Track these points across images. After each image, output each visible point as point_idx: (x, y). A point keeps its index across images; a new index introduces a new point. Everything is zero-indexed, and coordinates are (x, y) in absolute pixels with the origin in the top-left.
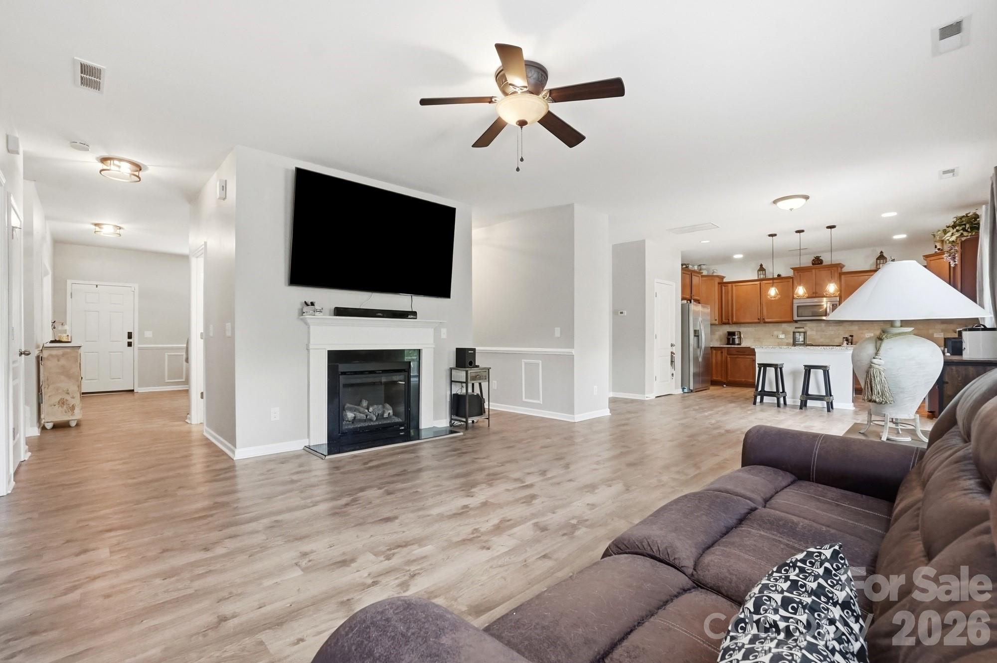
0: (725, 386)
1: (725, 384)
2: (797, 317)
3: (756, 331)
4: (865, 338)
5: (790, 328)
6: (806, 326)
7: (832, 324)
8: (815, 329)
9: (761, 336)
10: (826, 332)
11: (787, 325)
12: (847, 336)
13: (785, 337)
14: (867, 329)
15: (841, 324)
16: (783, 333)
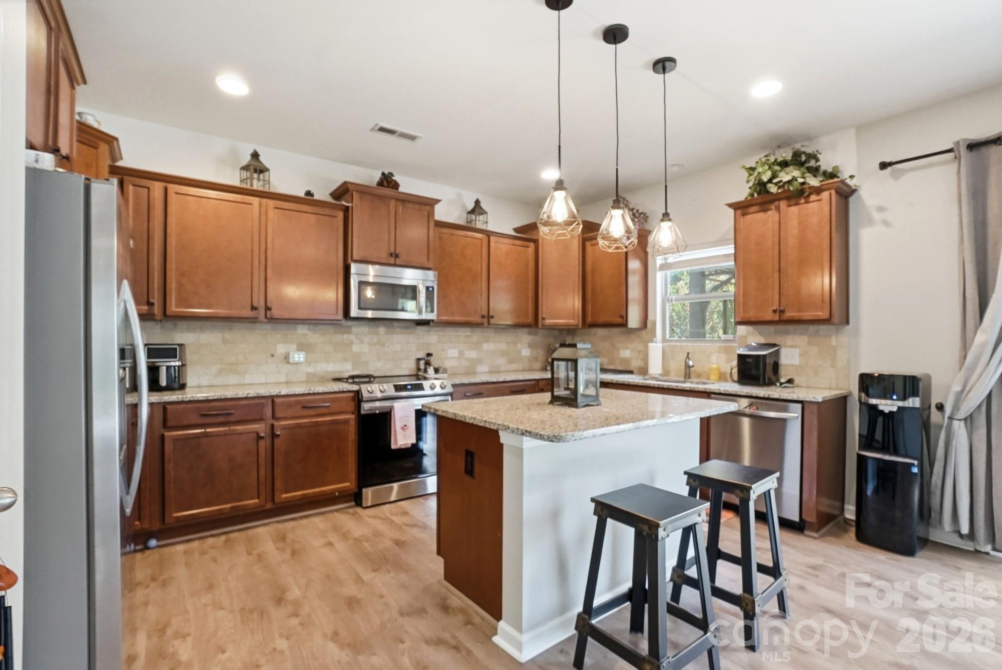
0: (153, 543)
1: (151, 535)
2: (360, 308)
3: (225, 341)
4: (448, 358)
5: (317, 336)
6: (349, 332)
7: (398, 330)
8: (366, 339)
9: (241, 358)
10: (388, 346)
11: (309, 329)
12: (421, 355)
13: (306, 358)
14: (450, 342)
15: (412, 330)
16: (301, 348)
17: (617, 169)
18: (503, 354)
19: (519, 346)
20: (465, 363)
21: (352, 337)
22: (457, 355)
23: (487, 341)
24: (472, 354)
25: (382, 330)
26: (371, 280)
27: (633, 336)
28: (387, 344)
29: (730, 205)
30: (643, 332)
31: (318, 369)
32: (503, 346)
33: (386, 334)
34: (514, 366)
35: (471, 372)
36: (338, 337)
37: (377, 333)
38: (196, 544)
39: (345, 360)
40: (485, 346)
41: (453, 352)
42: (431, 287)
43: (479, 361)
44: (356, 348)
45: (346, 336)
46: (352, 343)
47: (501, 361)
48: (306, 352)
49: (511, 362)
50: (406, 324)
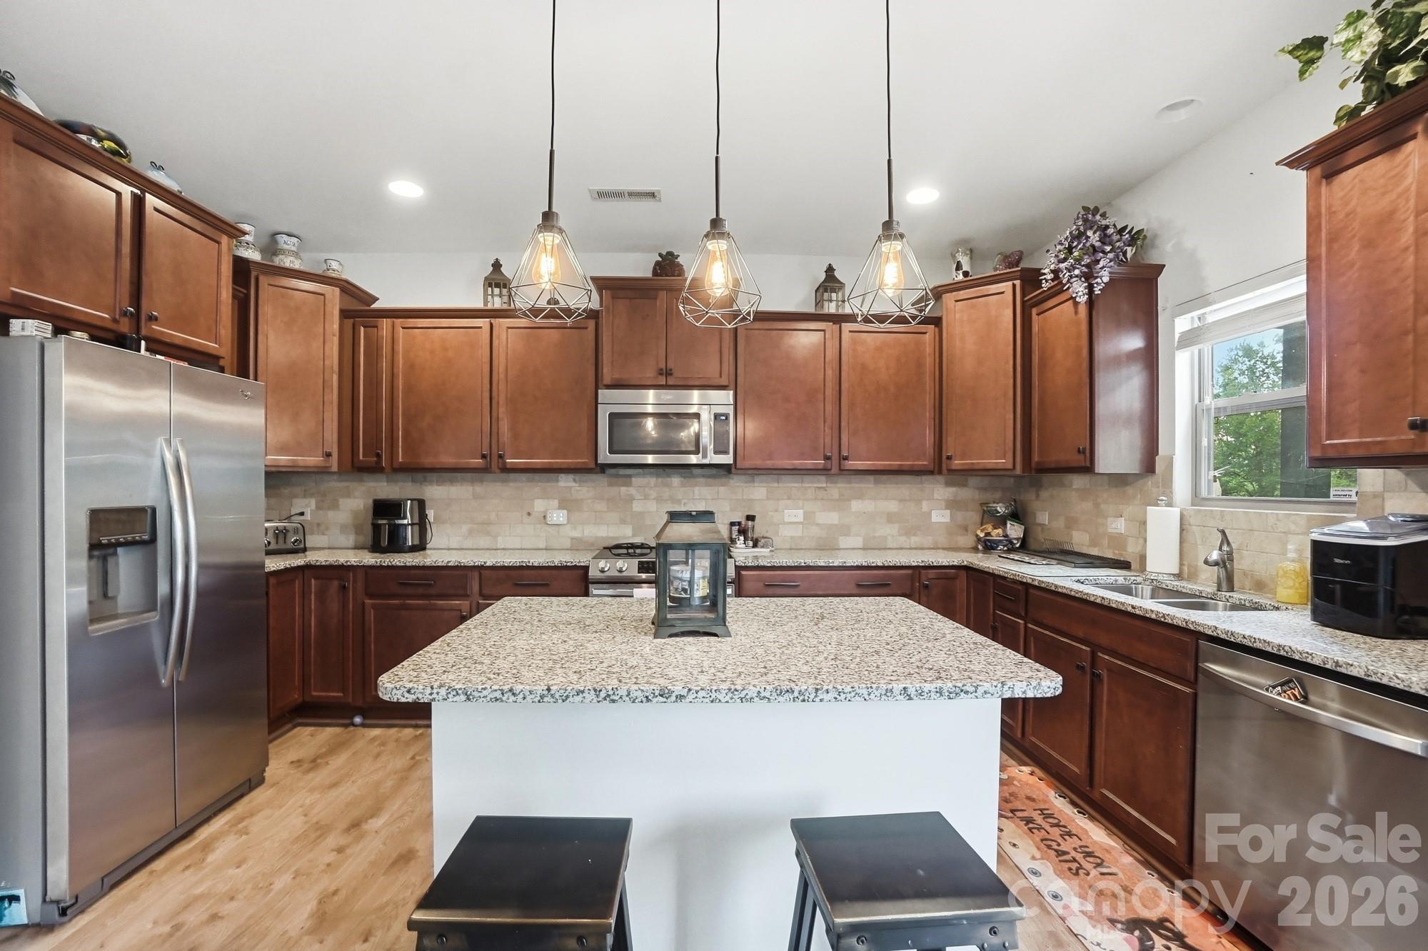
0: (357, 720)
2: (611, 451)
3: (476, 497)
4: (784, 523)
5: (585, 489)
6: (629, 485)
7: (702, 480)
8: (653, 494)
9: (493, 516)
10: (685, 504)
11: (575, 481)
12: (739, 517)
13: (569, 519)
14: (789, 499)
15: (724, 480)
16: (564, 504)
17: (717, 158)
18: (890, 518)
19: (925, 506)
20: (814, 531)
21: (632, 490)
22: (801, 519)
23: (860, 497)
24: (833, 518)
25: (676, 480)
26: (650, 409)
27: (1130, 490)
28: (683, 501)
29: (1293, 162)
30: (1149, 482)
31: (586, 533)
32: (893, 506)
33: (683, 485)
34: (915, 541)
35: (828, 546)
36: (614, 491)
37: (669, 486)
38: (393, 731)
39: (623, 522)
40: (856, 505)
41: (794, 514)
42: (723, 415)
43: (845, 530)
44: (637, 507)
45: (623, 489)
46: (631, 499)
47: (888, 532)
48: (569, 511)
49: (908, 533)
50: (714, 471)
